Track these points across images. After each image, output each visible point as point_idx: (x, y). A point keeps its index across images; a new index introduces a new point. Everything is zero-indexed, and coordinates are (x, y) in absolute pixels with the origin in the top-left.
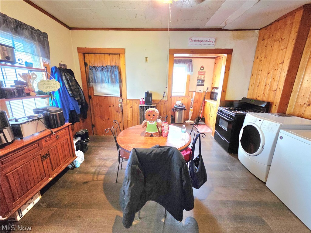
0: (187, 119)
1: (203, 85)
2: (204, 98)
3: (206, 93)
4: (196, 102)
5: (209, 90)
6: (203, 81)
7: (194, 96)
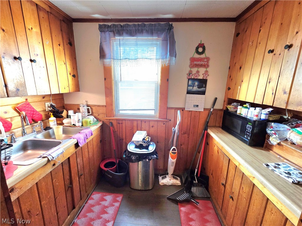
0: (165, 173)
1: (203, 93)
2: (206, 126)
3: (211, 113)
4: (185, 133)
5: (219, 106)
6: (203, 83)
7: (178, 123)
